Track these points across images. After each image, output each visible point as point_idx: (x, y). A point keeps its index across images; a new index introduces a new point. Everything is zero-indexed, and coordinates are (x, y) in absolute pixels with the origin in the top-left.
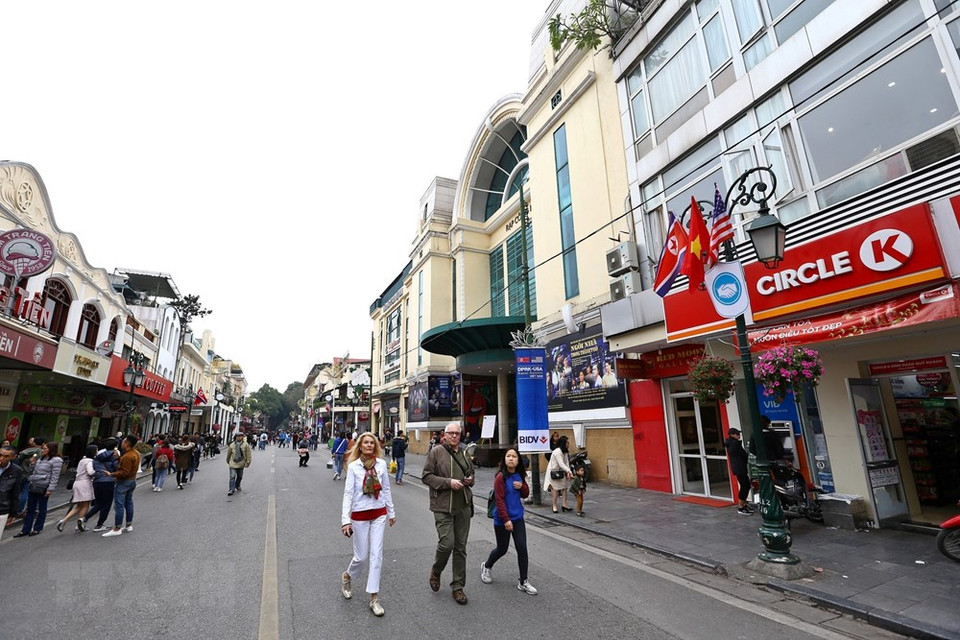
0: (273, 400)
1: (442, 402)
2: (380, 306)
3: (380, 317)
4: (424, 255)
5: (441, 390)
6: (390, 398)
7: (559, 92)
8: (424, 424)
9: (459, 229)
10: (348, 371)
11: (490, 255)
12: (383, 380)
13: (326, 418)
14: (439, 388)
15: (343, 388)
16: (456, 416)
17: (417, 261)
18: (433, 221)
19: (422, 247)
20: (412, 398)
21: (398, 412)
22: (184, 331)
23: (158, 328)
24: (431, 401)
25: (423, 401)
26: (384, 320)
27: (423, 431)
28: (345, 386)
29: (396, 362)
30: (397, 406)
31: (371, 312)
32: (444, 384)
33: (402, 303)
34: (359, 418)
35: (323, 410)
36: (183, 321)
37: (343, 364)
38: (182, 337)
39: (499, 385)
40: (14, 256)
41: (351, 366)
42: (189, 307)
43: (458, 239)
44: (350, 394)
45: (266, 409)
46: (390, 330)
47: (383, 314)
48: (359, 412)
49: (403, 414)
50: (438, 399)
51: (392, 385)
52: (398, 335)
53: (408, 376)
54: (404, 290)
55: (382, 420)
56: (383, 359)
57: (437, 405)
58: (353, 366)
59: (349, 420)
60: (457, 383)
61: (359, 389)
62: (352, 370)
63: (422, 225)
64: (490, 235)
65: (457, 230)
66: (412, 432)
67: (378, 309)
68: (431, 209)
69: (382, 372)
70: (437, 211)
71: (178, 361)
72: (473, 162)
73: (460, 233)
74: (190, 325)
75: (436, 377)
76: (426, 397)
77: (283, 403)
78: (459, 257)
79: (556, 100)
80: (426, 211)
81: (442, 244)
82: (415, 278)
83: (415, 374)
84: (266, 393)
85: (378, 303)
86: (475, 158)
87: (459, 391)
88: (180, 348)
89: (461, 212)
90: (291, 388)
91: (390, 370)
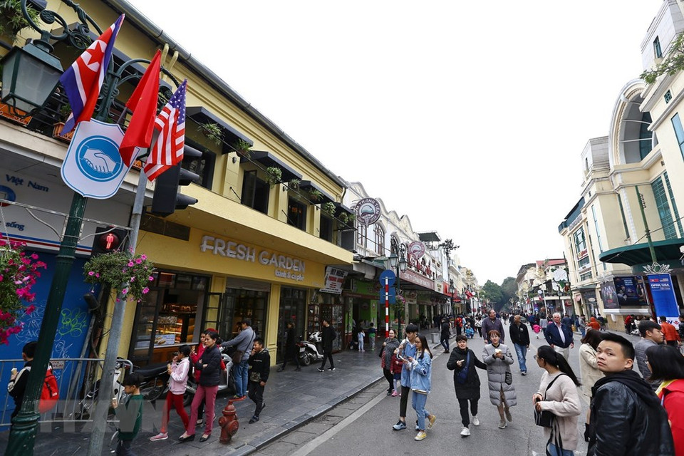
0: (496, 291)
1: (630, 295)
2: (566, 226)
3: (568, 234)
4: (593, 194)
5: (626, 287)
6: (587, 292)
7: (669, 91)
8: (617, 311)
9: (617, 173)
10: (550, 271)
11: (652, 184)
12: (579, 279)
13: (540, 304)
14: (624, 286)
15: (549, 283)
16: (644, 305)
17: (587, 199)
18: (594, 171)
19: (589, 189)
20: (603, 292)
21: (596, 301)
22: (449, 258)
23: (440, 260)
24: (619, 295)
25: (613, 294)
26: (571, 236)
27: (616, 315)
28: (550, 281)
29: (587, 266)
30: (594, 297)
31: (560, 231)
32: (628, 283)
33: (583, 224)
34: (565, 305)
35: (536, 299)
36: (447, 253)
37: (545, 265)
38: (448, 262)
39: (679, 283)
40: (415, 251)
41: (551, 268)
42: (448, 246)
43: (618, 180)
44: (555, 287)
45: (492, 297)
46: (578, 243)
47: (569, 232)
48: (565, 300)
49: (600, 302)
50: (625, 293)
51: (587, 282)
52: (585, 247)
53: (598, 277)
54: (583, 216)
55: (584, 306)
56: (577, 264)
57: (625, 297)
58: (554, 267)
59: (558, 306)
60: (639, 281)
61: (562, 283)
62: (553, 270)
63: (586, 174)
64: (648, 170)
65: (616, 174)
66: (608, 316)
67: (565, 229)
68: (590, 162)
69: (577, 273)
70: (595, 164)
71: (449, 275)
72: (618, 124)
73: (619, 177)
74: (450, 255)
75: (620, 278)
76: (615, 292)
77: (503, 293)
78: (622, 193)
79: (668, 97)
80: (587, 163)
81: (606, 186)
82: (589, 209)
83: (603, 276)
84: (490, 286)
85: (564, 225)
86: (618, 121)
87: (643, 287)
88: (449, 268)
89: (616, 159)
90: (506, 282)
91: (584, 272)
